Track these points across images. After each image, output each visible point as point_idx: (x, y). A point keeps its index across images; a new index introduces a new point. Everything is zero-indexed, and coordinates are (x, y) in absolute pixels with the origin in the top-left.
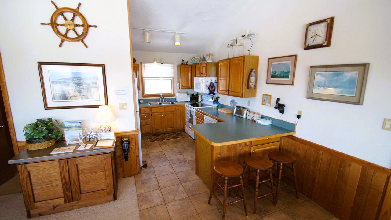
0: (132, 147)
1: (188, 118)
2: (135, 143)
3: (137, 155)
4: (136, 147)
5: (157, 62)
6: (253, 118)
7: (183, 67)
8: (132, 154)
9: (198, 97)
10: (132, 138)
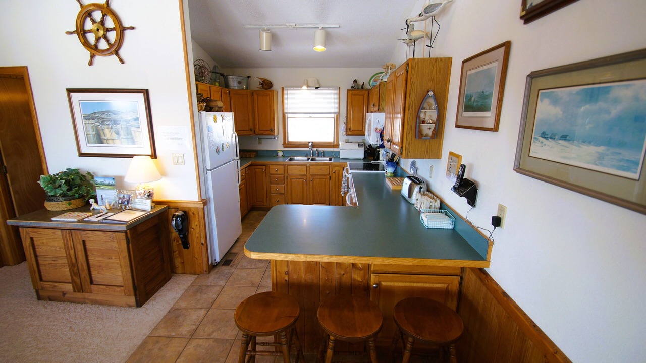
0: (194, 228)
1: (343, 190)
2: (199, 221)
3: (203, 241)
4: (200, 228)
5: (308, 86)
6: (421, 208)
7: (352, 94)
8: (195, 239)
9: (379, 151)
10: (193, 213)
